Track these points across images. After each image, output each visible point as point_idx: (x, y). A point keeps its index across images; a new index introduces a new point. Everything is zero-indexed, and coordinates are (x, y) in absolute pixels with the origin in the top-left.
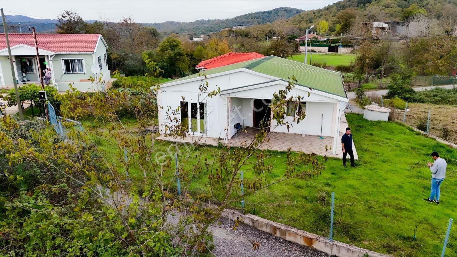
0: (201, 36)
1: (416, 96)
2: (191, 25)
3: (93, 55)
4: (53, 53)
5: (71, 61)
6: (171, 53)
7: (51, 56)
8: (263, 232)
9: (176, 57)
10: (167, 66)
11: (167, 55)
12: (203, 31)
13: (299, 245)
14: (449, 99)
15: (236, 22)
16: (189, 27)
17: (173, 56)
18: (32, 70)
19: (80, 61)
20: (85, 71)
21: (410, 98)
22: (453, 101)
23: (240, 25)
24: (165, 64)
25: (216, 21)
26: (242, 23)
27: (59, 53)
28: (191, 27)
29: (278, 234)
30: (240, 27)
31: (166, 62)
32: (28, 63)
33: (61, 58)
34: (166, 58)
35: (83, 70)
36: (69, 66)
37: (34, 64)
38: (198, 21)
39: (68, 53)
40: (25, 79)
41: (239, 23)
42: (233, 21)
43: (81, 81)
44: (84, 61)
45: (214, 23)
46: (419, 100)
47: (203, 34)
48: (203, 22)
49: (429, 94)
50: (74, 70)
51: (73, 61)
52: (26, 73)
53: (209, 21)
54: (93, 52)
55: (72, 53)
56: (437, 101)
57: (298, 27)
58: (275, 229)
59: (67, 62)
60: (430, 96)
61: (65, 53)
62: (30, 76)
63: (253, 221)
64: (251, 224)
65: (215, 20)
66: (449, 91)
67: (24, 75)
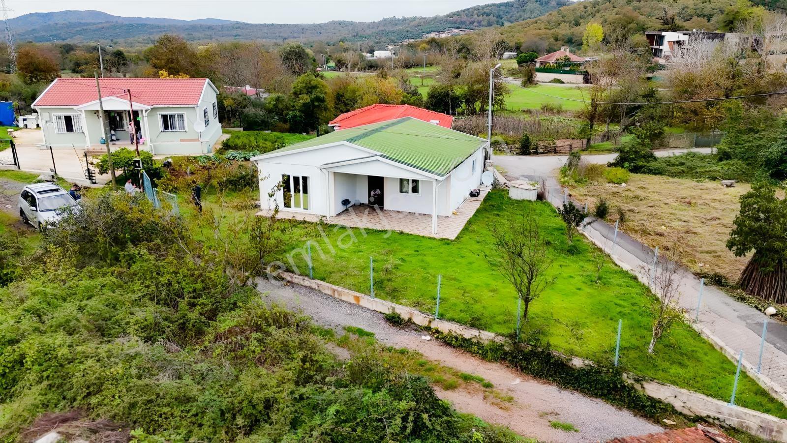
0: (390, 47)
1: (653, 165)
2: (373, 28)
3: (197, 109)
4: (149, 107)
5: (170, 116)
6: (305, 98)
7: (146, 111)
8: (325, 294)
9: (313, 104)
10: (300, 116)
11: (301, 101)
12: (393, 38)
13: (351, 304)
14: (698, 170)
15: (450, 22)
16: (368, 32)
17: (309, 103)
18: (122, 126)
19: (181, 116)
20: (186, 129)
21: (645, 166)
22: (702, 172)
23: (458, 28)
24: (298, 114)
25: (417, 20)
26: (463, 23)
27: (156, 106)
28: (374, 30)
29: (336, 296)
30: (456, 31)
31: (300, 111)
32: (118, 118)
33: (158, 113)
34: (299, 105)
35: (184, 128)
36: (167, 122)
37: (124, 118)
38: (385, 20)
39: (166, 106)
40: (114, 138)
41: (455, 23)
42: (446, 21)
43: (182, 140)
44: (185, 116)
45: (412, 24)
46: (655, 170)
47: (394, 42)
48: (393, 22)
49: (673, 161)
50: (173, 128)
51: (172, 116)
52: (115, 130)
53: (404, 19)
54: (196, 105)
55: (171, 106)
56: (680, 172)
57: (553, 34)
58: (334, 291)
59: (165, 118)
60: (674, 165)
61: (163, 106)
62: (119, 133)
63: (318, 285)
64: (317, 288)
65: (415, 19)
66: (703, 158)
67: (113, 132)
